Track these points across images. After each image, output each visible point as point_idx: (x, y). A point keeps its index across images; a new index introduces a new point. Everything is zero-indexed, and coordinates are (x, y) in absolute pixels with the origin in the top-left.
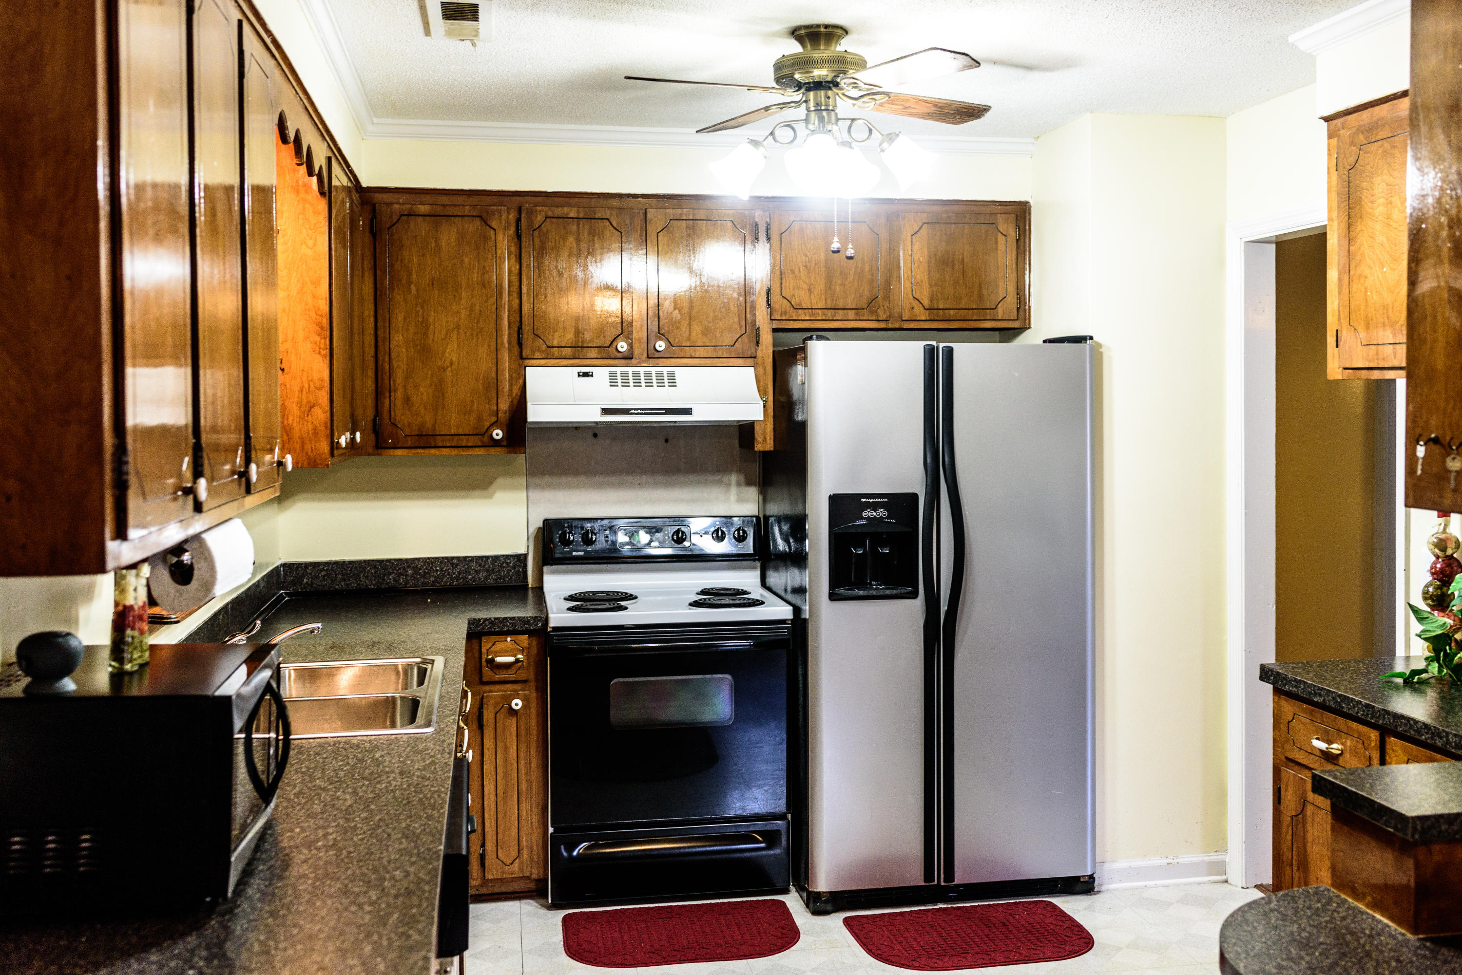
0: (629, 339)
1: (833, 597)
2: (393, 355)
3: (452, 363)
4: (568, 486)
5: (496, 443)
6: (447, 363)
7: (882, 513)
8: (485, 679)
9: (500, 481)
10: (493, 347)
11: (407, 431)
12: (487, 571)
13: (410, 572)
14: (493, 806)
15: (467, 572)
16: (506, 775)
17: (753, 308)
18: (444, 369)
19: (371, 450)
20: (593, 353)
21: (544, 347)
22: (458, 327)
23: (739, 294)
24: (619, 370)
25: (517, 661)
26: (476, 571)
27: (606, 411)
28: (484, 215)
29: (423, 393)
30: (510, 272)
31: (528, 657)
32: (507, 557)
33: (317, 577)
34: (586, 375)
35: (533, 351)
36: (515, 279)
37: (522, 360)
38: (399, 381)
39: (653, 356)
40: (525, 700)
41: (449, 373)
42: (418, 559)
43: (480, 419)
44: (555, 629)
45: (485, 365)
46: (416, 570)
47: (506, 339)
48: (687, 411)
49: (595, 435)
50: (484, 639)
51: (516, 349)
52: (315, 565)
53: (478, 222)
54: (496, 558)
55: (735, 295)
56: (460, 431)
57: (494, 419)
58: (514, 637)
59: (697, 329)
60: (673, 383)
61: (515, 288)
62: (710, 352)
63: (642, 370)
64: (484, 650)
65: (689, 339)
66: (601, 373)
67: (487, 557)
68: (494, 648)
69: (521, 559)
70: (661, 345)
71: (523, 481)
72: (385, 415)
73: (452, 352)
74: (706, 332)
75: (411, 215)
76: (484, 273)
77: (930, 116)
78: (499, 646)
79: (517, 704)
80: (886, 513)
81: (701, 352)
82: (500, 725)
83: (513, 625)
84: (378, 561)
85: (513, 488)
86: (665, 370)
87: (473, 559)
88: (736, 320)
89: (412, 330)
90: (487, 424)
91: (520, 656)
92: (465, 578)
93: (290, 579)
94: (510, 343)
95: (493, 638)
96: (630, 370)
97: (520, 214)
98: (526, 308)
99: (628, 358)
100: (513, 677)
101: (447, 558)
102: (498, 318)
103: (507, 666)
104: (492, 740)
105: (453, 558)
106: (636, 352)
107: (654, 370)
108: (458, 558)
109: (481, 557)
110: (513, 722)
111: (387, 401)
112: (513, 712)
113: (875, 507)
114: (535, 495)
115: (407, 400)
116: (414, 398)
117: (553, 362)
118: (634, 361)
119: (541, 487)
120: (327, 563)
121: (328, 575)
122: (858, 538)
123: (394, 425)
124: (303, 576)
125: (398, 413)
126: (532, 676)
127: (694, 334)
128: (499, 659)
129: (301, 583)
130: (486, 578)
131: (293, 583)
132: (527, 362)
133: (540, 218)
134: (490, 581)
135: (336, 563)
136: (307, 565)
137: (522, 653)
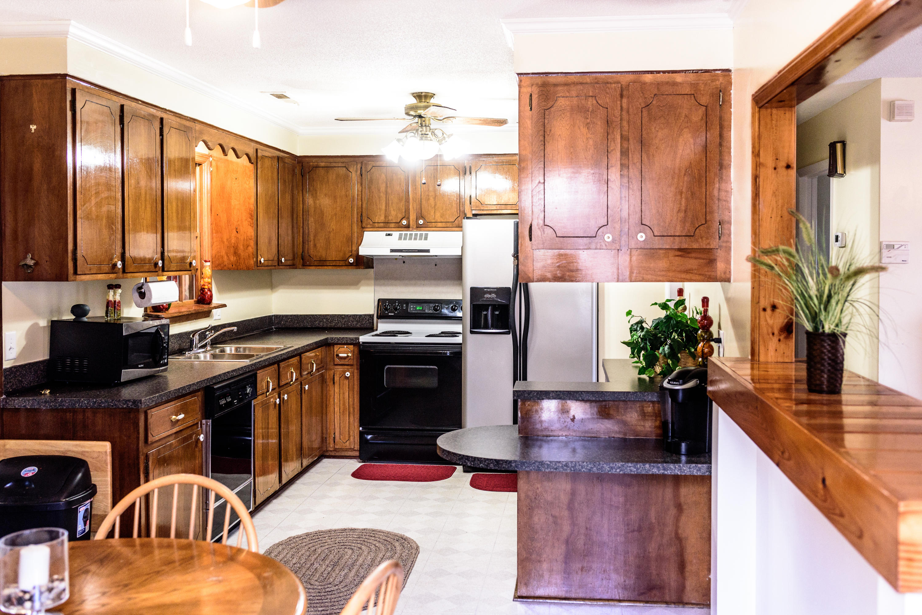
0: (408, 219)
1: (472, 332)
2: (310, 227)
3: (333, 230)
4: (392, 285)
5: (351, 264)
6: (331, 230)
7: (493, 295)
8: (336, 363)
9: (363, 282)
10: (350, 223)
11: (315, 259)
12: (357, 321)
13: (325, 320)
14: (339, 417)
15: (348, 321)
16: (344, 404)
17: (464, 205)
18: (330, 232)
19: (300, 267)
20: (392, 225)
21: (371, 223)
22: (336, 214)
23: (457, 199)
24: (403, 233)
25: (348, 356)
26: (353, 321)
27: (392, 251)
28: (347, 166)
29: (321, 243)
30: (358, 191)
31: (353, 355)
32: (365, 315)
33: (287, 321)
34: (389, 235)
35: (367, 225)
36: (360, 193)
37: (363, 229)
38: (312, 238)
39: (419, 227)
40: (352, 373)
41: (332, 234)
42: (328, 315)
43: (344, 254)
44: (363, 343)
45: (347, 231)
46: (327, 319)
47: (355, 220)
48: (428, 251)
49: (404, 262)
50: (335, 346)
51: (360, 224)
52: (286, 316)
53: (344, 169)
54: (360, 316)
55: (455, 199)
56: (337, 259)
57: (351, 254)
58: (347, 346)
59: (438, 215)
60: (426, 238)
61: (360, 198)
62: (444, 225)
63: (414, 233)
64: (335, 351)
65: (434, 219)
66: (396, 234)
67: (357, 315)
68: (339, 350)
69: (371, 316)
70: (421, 222)
71: (373, 282)
72: (306, 252)
73: (333, 225)
74: (442, 216)
75: (317, 167)
76: (347, 191)
77: (482, 124)
78: (341, 349)
79: (348, 374)
80: (495, 296)
81: (440, 225)
82: (341, 382)
83: (346, 341)
84: (312, 315)
85: (368, 285)
86: (424, 233)
87: (351, 316)
88: (456, 210)
89: (317, 216)
90: (347, 256)
91: (350, 355)
92: (347, 324)
93: (276, 322)
94: (357, 221)
95: (339, 346)
96: (409, 233)
97: (362, 165)
98: (364, 206)
99: (408, 227)
100: (347, 363)
101: (340, 315)
102: (352, 210)
103: (344, 358)
104: (338, 389)
105: (342, 315)
106: (411, 225)
107: (419, 233)
108: (344, 315)
109: (354, 315)
110: (346, 382)
111: (307, 246)
112: (347, 378)
113: (490, 293)
114: (378, 288)
115: (315, 245)
116: (318, 245)
117: (376, 229)
118: (411, 229)
119: (381, 285)
120: (291, 316)
121: (291, 321)
122: (485, 307)
123: (309, 256)
124: (281, 321)
125: (311, 251)
126: (355, 363)
127: (436, 217)
128: (340, 355)
129: (281, 324)
130: (356, 324)
131: (278, 323)
132: (364, 229)
133: (370, 167)
134: (358, 326)
135: (294, 315)
136: (283, 316)
137: (351, 352)
